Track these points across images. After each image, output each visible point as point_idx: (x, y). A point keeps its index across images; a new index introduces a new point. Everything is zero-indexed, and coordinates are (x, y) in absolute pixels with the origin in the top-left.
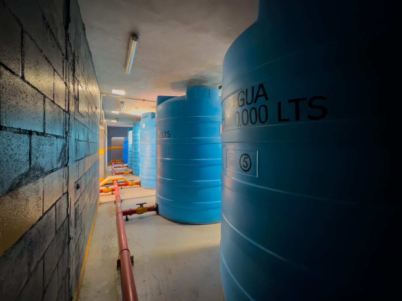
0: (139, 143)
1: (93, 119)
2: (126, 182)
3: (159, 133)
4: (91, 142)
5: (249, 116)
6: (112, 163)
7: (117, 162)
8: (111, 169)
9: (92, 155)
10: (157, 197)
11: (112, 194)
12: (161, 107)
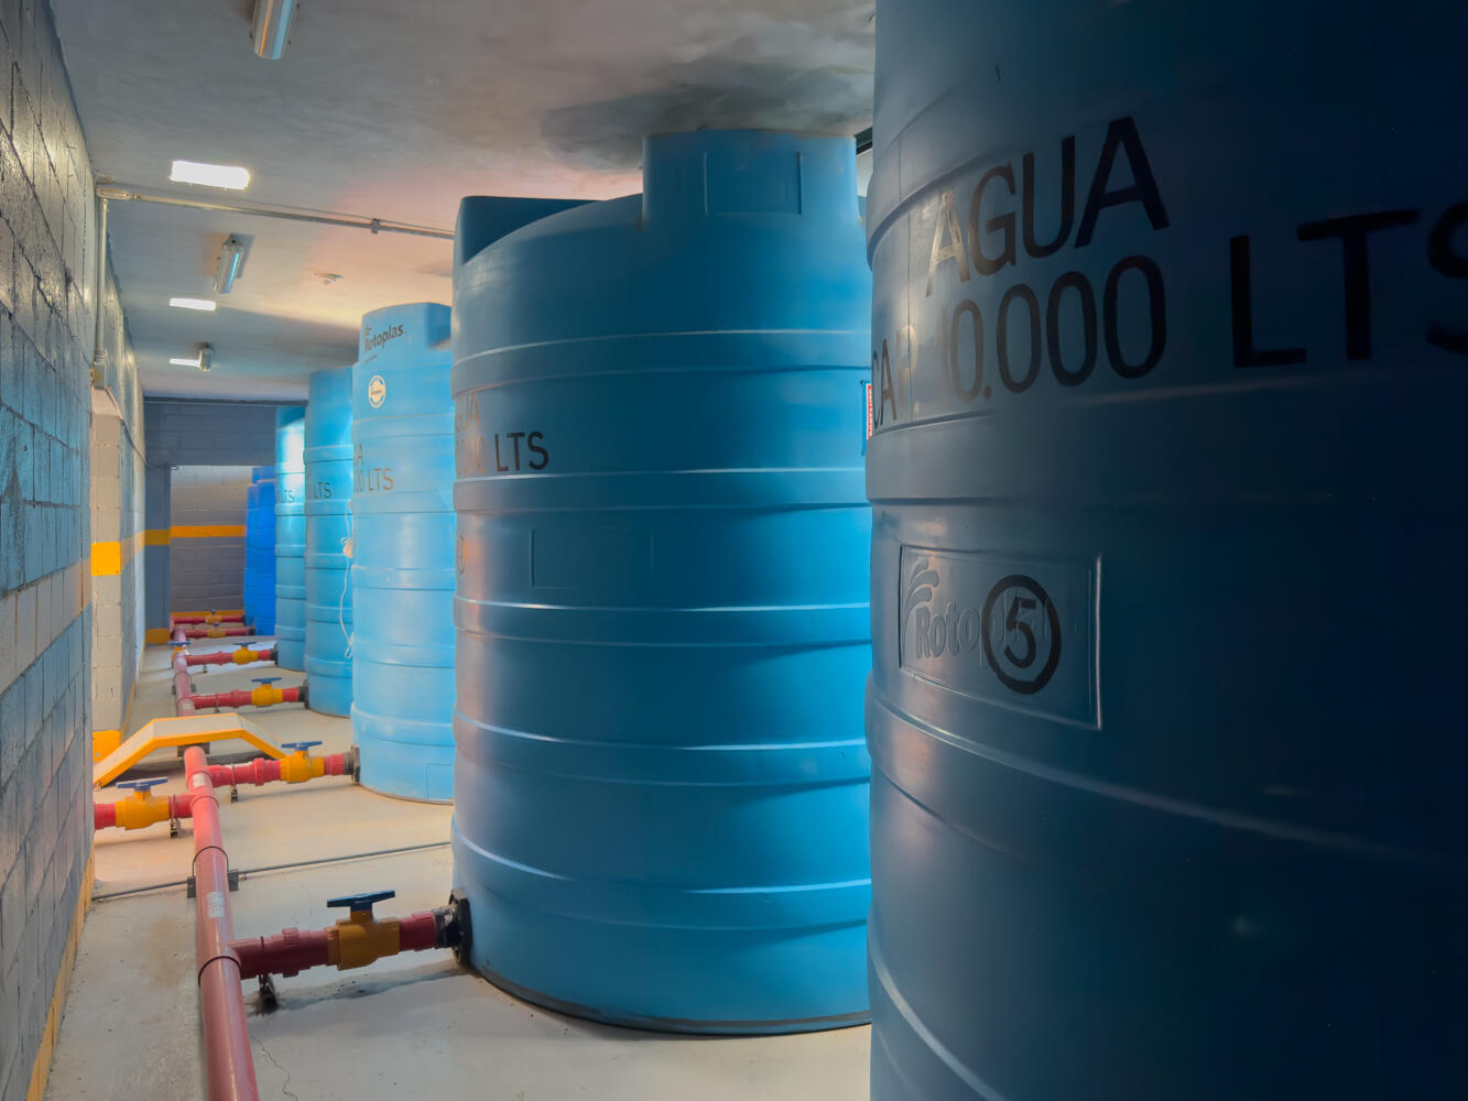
0: (348, 500)
1: (48, 350)
2: (266, 757)
3: (475, 437)
4: (35, 503)
5: (1047, 334)
6: (172, 636)
7: (210, 629)
8: (171, 674)
9: (41, 585)
10: (466, 859)
11: (174, 834)
12: (486, 270)
